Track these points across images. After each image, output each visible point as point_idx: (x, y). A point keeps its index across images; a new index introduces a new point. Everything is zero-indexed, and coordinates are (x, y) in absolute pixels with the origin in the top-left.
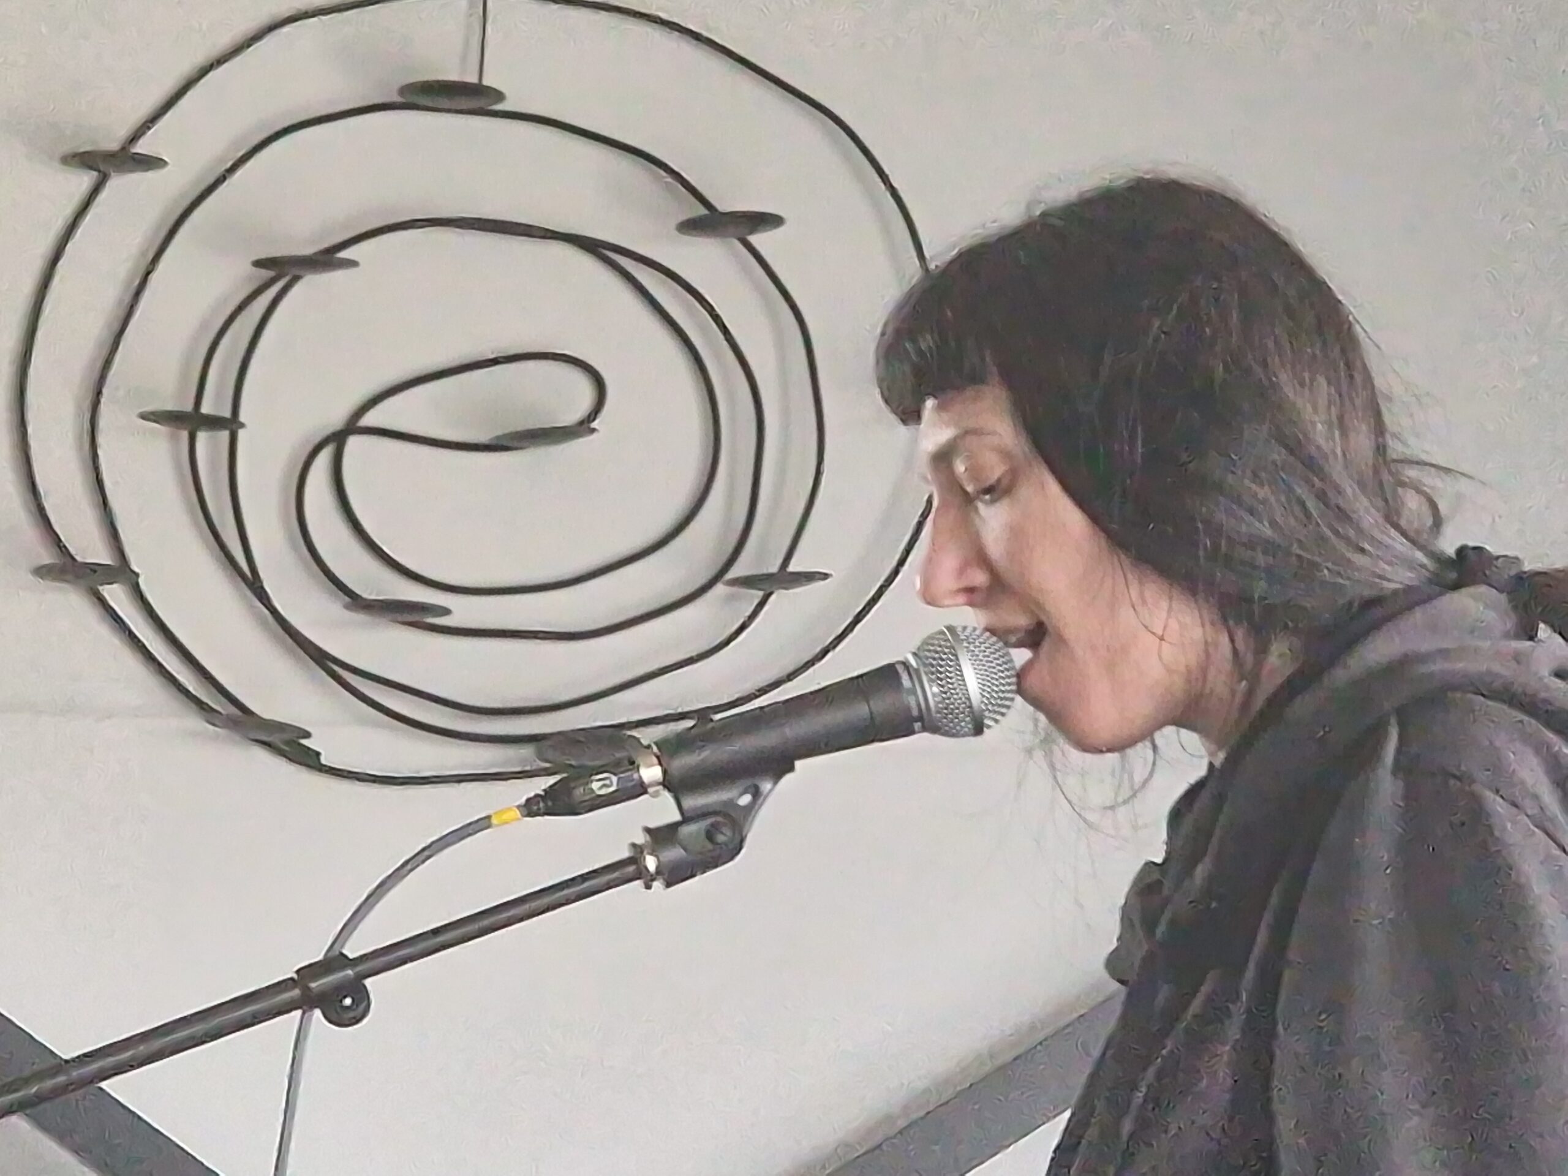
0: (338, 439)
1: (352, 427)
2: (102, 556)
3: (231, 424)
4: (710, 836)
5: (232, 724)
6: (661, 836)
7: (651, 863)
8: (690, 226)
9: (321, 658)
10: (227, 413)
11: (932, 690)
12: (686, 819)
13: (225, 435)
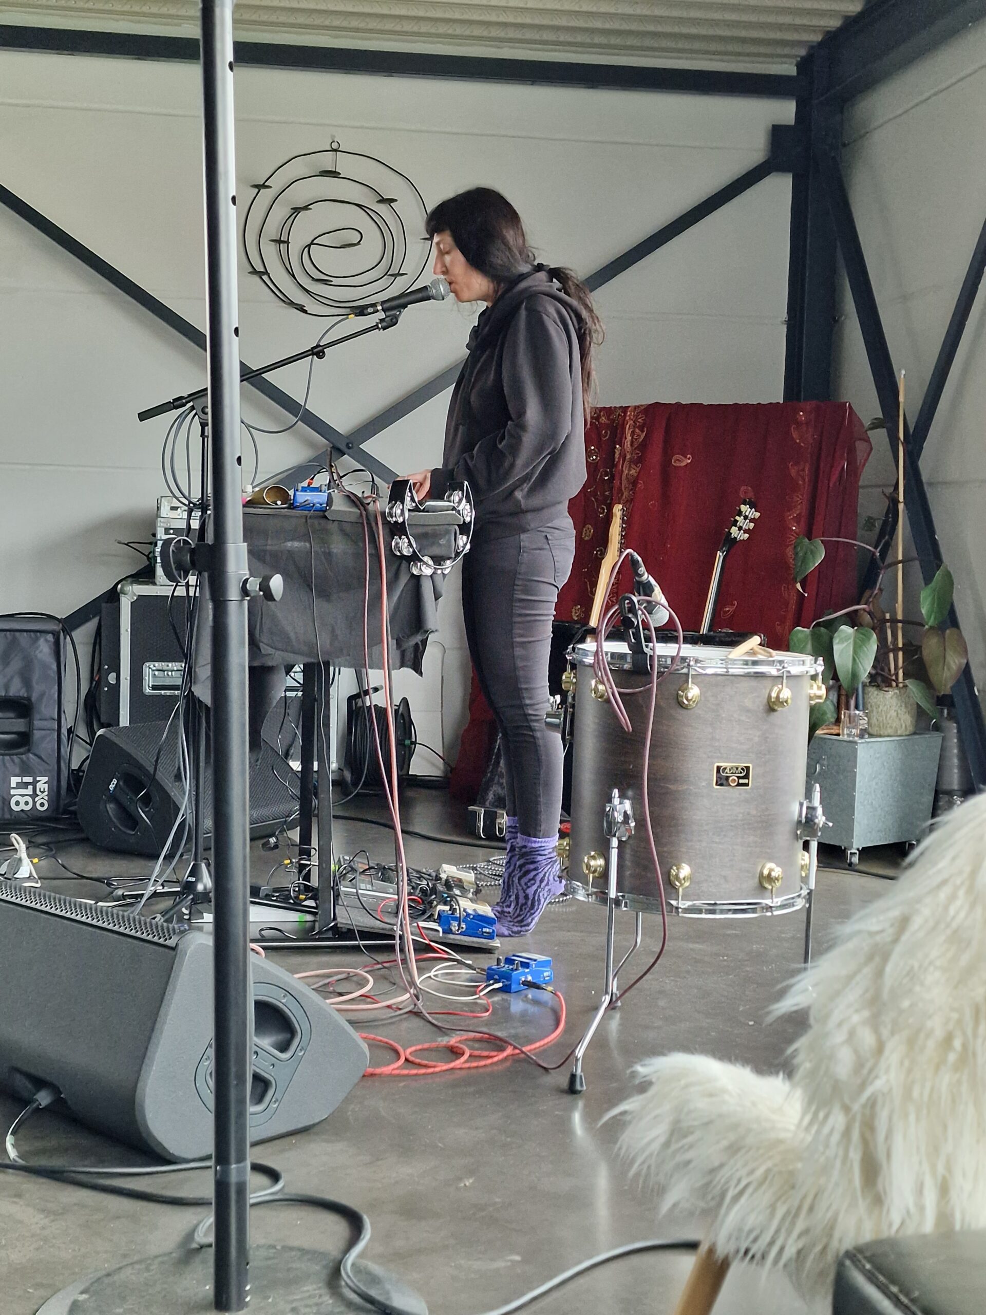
0: (309, 246)
1: (312, 243)
2: (263, 270)
3: (288, 242)
4: (392, 320)
5: (288, 304)
6: (382, 320)
7: (380, 326)
8: (379, 202)
9: (307, 291)
10: (286, 240)
11: (434, 291)
12: (386, 317)
13: (286, 245)
